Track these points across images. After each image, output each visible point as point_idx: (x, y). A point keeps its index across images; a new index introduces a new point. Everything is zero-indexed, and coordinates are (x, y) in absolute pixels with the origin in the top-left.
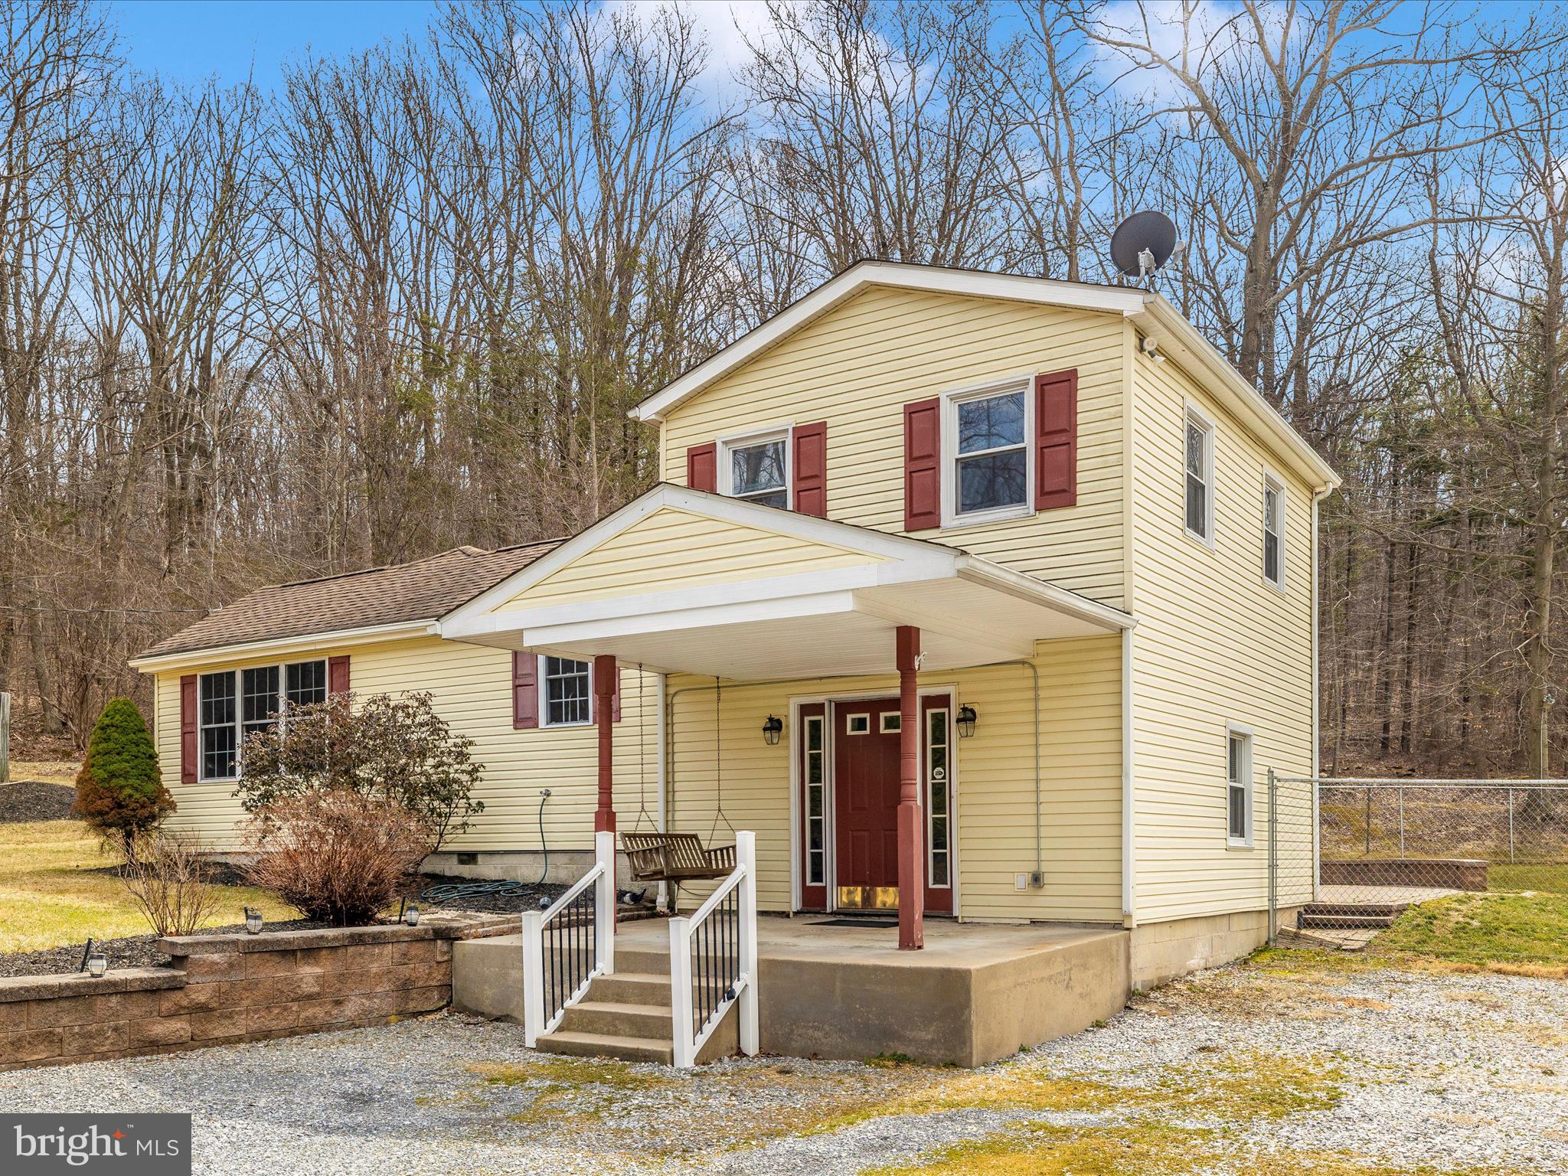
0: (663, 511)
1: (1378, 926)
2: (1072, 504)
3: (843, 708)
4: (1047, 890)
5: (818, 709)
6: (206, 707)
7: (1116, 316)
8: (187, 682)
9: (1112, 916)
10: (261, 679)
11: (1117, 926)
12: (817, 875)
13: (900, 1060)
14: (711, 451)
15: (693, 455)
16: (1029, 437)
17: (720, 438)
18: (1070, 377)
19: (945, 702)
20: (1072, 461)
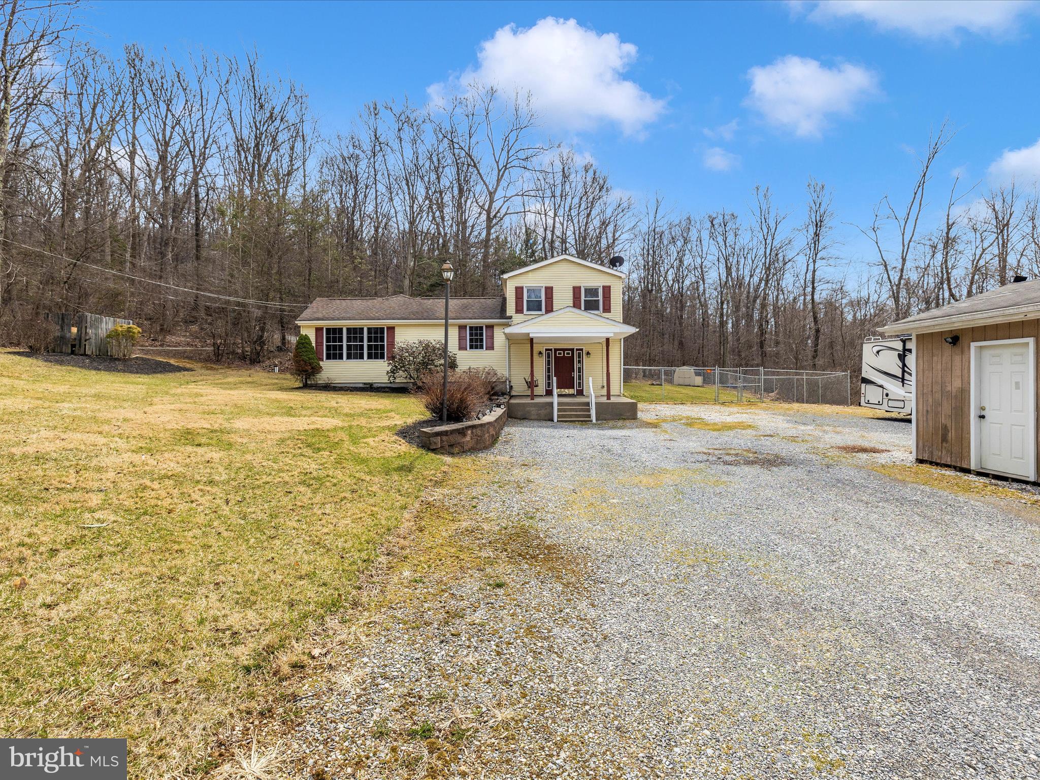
0: (570, 312)
2: (610, 312)
3: (556, 350)
5: (551, 350)
6: (327, 337)
7: (620, 277)
8: (319, 330)
10: (356, 333)
12: (549, 386)
14: (522, 288)
15: (517, 288)
16: (600, 298)
17: (525, 285)
18: (609, 287)
19: (582, 350)
20: (610, 304)
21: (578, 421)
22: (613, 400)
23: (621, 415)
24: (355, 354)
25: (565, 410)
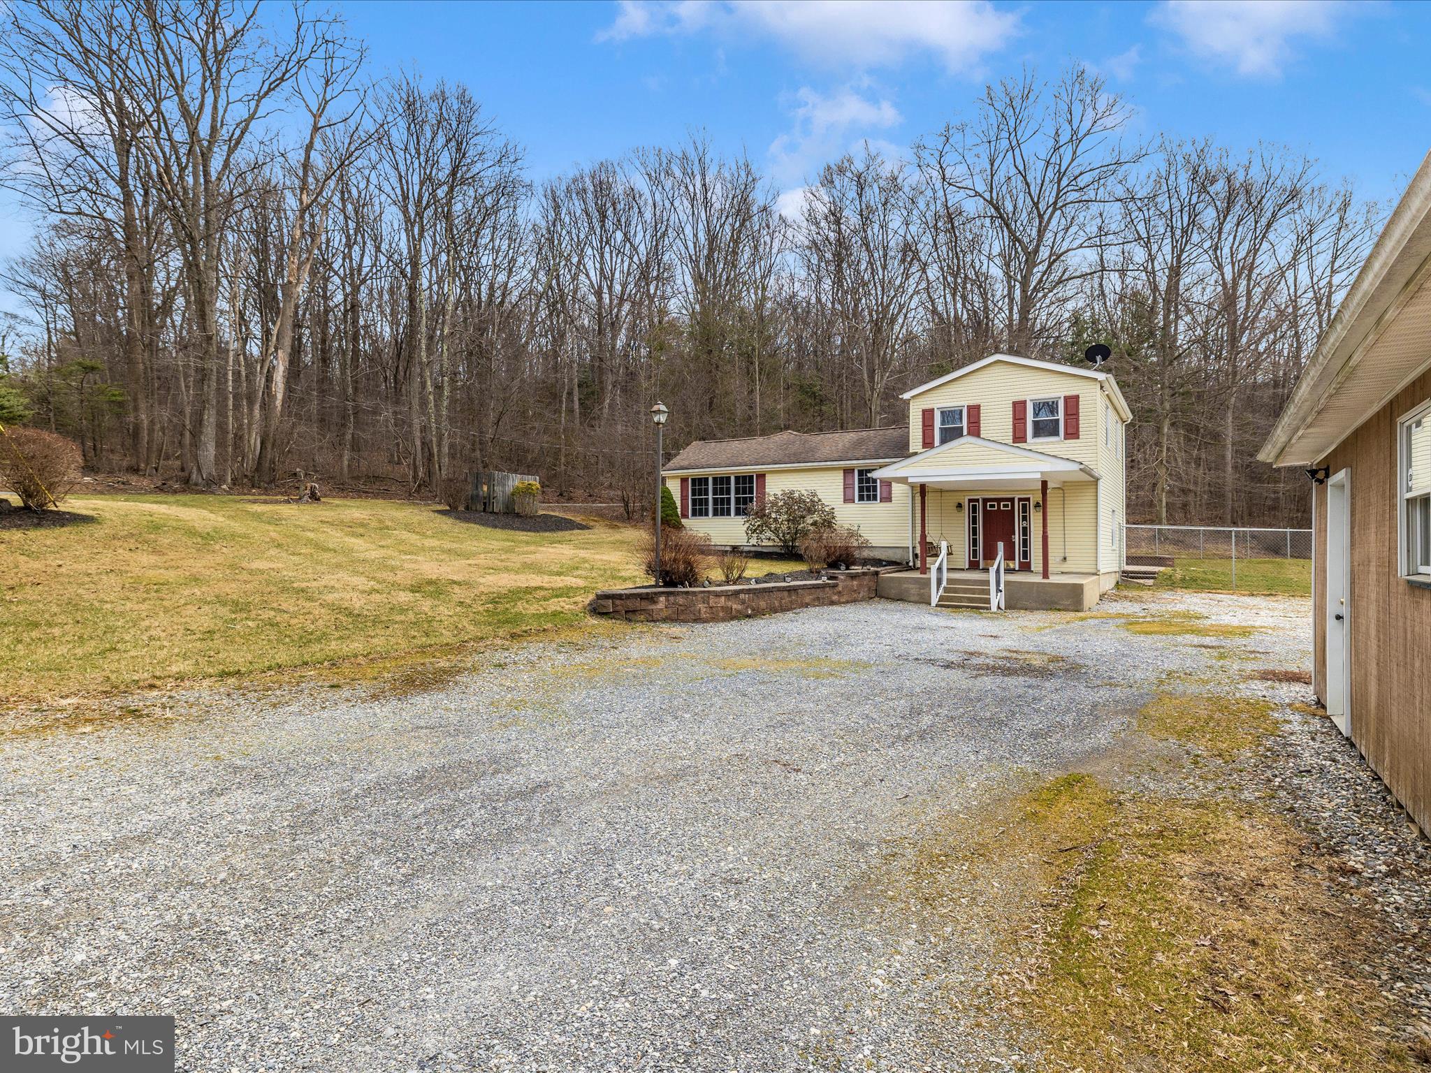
0: (967, 443)
1: (1152, 578)
2: (1078, 438)
3: (985, 501)
4: (1068, 562)
5: (977, 500)
6: (693, 490)
7: (1096, 380)
8: (684, 480)
9: (1094, 571)
10: (722, 481)
11: (1095, 574)
12: (975, 556)
13: (1059, 610)
14: (932, 411)
15: (924, 411)
16: (1061, 416)
17: (935, 406)
18: (1077, 397)
19: (1028, 499)
20: (1078, 425)
21: (968, 607)
22: (1053, 579)
23: (1056, 603)
24: (721, 510)
25: (955, 591)
